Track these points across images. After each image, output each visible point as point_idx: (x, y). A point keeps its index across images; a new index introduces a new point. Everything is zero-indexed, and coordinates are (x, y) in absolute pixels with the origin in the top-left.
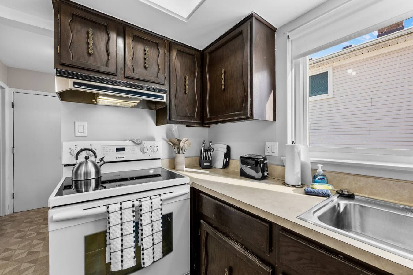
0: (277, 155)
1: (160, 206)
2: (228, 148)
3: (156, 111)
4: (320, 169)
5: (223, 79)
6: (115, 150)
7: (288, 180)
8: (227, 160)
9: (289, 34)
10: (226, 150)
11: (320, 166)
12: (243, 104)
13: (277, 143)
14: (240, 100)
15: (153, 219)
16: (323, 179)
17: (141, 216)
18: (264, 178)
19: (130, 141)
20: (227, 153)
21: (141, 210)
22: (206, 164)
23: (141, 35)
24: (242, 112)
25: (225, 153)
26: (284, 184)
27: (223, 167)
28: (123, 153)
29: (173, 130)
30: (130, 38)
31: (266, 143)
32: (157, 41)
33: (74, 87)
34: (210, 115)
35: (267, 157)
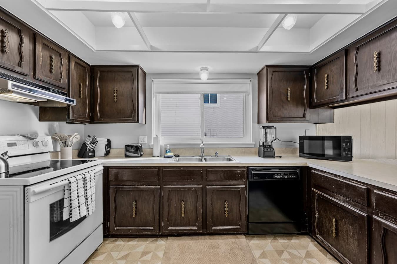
0: (147, 143)
1: (94, 177)
2: (109, 141)
3: (39, 107)
4: (168, 147)
5: (115, 94)
6: (7, 145)
7: (154, 155)
8: (109, 149)
9: (153, 79)
10: (107, 142)
11: (168, 146)
12: (132, 114)
13: (147, 136)
14: (130, 111)
15: (92, 186)
16: (169, 151)
17: (86, 184)
18: (141, 156)
19: (20, 136)
20: (108, 144)
21: (86, 180)
22: (90, 154)
23: (49, 45)
24: (131, 118)
25: (106, 145)
26: (153, 157)
27: (105, 155)
28: (15, 148)
29: (54, 126)
30: (41, 46)
31: (140, 136)
32: (61, 52)
33: (12, 88)
34: (100, 117)
35: (142, 144)
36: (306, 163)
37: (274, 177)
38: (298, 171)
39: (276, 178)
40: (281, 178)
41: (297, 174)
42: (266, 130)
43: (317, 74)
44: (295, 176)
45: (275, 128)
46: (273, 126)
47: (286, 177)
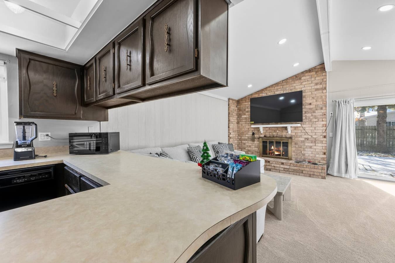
36: (62, 160)
37: (13, 183)
38: (51, 170)
39: (17, 183)
40: (25, 182)
41: (50, 173)
42: (24, 127)
43: (86, 73)
44: (47, 176)
45: (36, 124)
46: (33, 123)
47: (32, 179)
